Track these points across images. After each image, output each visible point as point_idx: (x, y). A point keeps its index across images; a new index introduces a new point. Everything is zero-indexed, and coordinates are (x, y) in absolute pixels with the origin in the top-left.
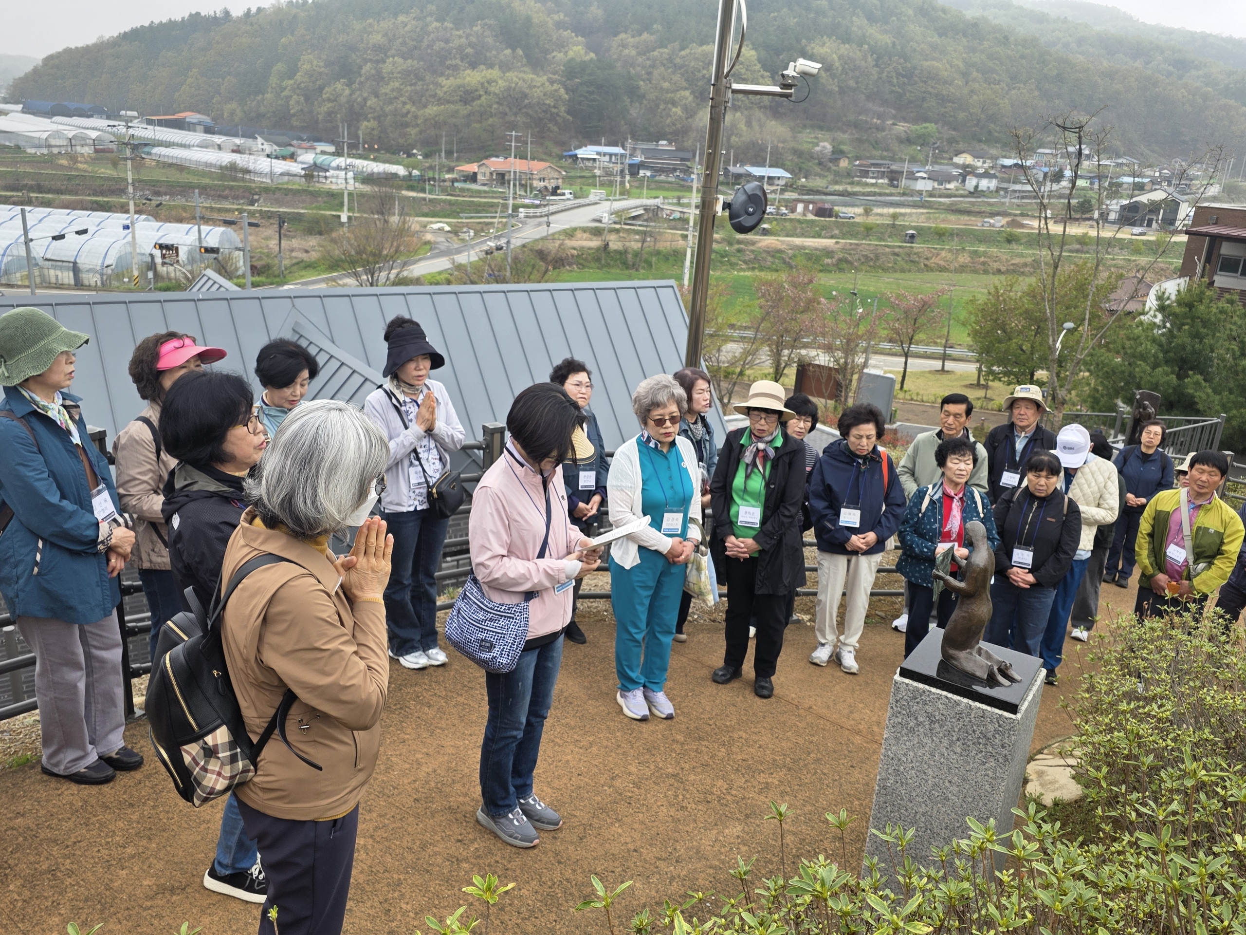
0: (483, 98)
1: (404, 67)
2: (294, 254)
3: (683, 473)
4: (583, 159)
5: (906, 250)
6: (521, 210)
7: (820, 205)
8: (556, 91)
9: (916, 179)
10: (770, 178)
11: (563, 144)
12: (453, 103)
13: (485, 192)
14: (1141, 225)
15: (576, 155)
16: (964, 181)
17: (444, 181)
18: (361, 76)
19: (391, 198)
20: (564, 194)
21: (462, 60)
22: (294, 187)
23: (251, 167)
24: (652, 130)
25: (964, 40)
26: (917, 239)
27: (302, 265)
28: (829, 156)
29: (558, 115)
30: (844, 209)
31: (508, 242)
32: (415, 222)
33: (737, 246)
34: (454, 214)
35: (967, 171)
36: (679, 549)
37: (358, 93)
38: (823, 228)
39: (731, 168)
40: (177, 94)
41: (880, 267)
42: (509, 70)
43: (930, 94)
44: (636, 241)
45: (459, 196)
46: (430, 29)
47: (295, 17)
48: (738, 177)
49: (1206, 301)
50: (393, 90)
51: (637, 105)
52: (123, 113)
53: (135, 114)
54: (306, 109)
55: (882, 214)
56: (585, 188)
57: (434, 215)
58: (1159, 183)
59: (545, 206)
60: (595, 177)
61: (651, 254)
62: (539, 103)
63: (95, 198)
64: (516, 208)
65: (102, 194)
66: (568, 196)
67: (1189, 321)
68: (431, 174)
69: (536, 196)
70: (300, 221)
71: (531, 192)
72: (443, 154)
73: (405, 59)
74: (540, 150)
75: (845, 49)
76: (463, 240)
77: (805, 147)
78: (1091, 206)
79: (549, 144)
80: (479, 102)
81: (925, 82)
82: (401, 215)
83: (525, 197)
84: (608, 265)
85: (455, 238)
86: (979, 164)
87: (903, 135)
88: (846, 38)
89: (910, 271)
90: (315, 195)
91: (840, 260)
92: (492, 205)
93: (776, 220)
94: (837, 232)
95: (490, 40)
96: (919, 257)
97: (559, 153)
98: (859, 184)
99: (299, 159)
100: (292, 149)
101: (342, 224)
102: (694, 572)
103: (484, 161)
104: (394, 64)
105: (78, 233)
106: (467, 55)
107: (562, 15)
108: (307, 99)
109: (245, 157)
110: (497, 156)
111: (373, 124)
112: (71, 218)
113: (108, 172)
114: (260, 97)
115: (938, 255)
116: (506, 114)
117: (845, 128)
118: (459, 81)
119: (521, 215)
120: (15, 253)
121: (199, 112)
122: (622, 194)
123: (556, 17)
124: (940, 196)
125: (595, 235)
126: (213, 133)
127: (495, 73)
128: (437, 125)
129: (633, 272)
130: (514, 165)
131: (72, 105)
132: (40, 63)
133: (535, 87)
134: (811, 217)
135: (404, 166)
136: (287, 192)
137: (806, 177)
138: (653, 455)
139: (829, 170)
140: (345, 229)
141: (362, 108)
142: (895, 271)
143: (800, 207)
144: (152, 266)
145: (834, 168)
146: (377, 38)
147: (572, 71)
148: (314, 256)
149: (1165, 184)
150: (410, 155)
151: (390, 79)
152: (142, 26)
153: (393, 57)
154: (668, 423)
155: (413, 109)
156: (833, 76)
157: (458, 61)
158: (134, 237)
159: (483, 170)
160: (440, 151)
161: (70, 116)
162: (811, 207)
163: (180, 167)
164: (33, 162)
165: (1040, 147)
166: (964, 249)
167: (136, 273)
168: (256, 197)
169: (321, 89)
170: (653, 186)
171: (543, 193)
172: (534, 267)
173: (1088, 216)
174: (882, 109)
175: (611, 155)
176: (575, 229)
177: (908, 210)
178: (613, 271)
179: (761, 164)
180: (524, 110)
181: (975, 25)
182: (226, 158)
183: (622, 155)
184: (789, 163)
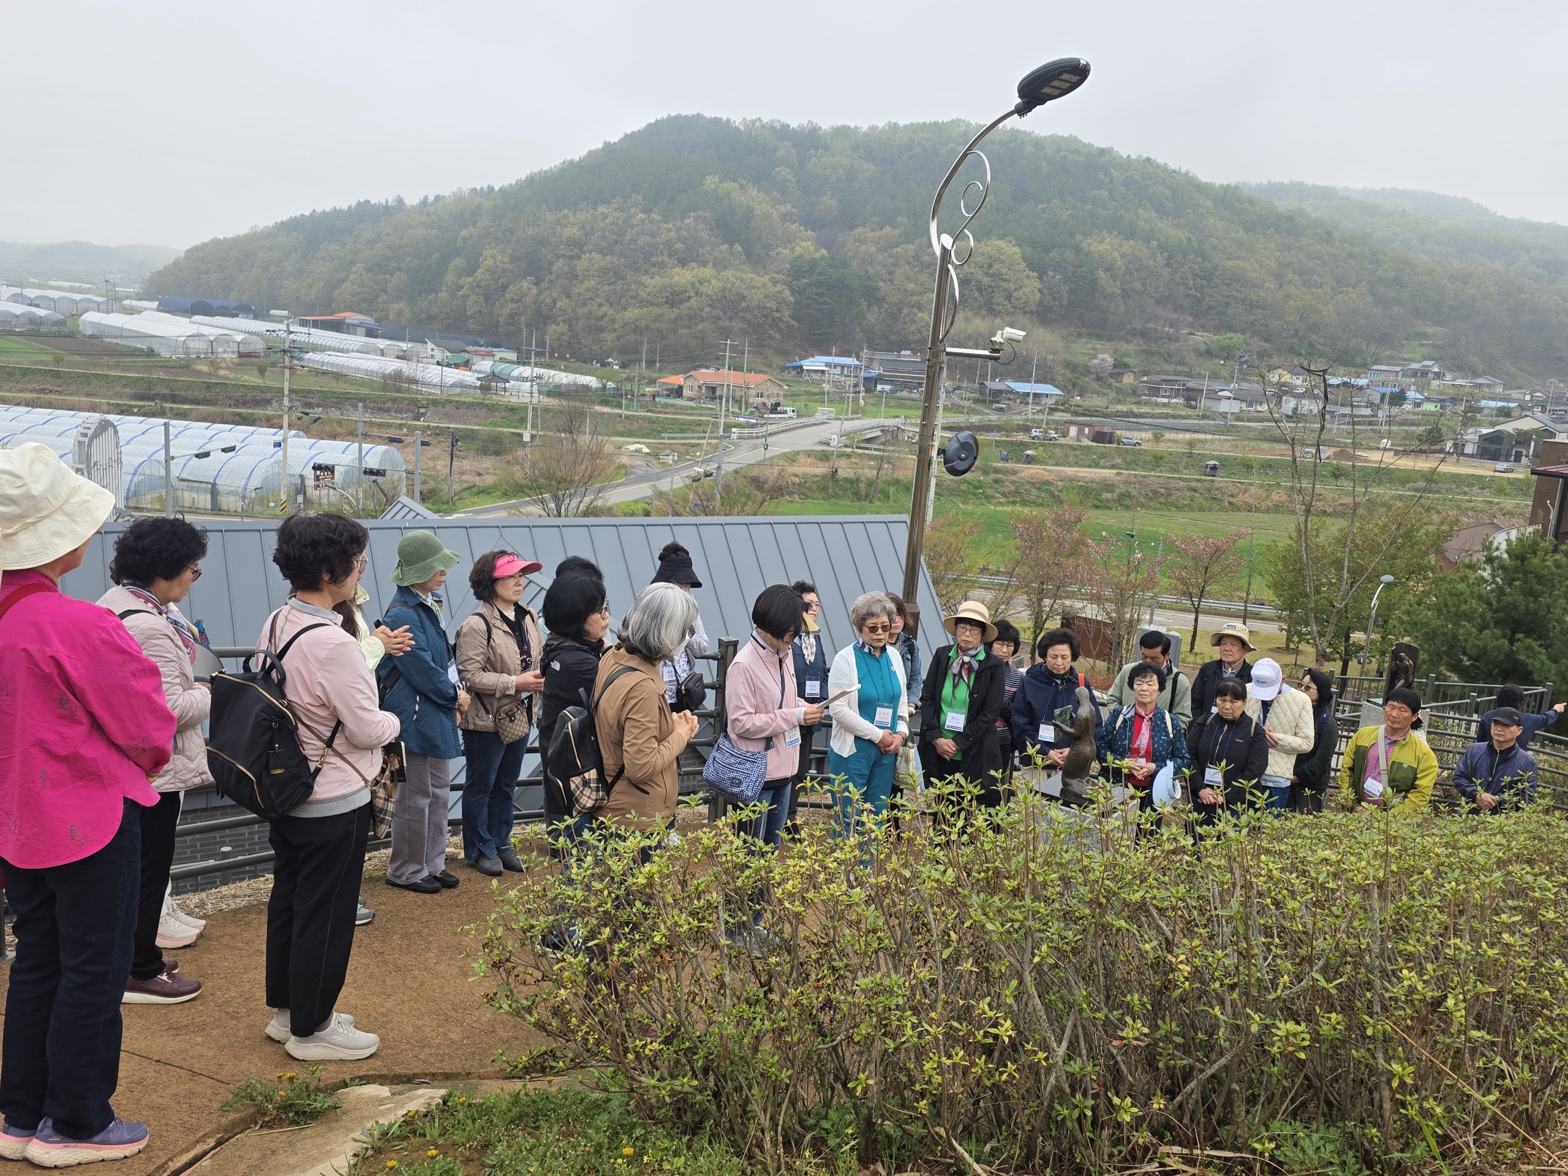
0: (693, 300)
1: (603, 264)
2: (464, 477)
3: (892, 674)
4: (809, 371)
5: (1206, 484)
6: (734, 430)
7: (1097, 429)
8: (779, 292)
9: (1219, 399)
10: (1035, 395)
11: (785, 354)
12: (657, 305)
13: (692, 408)
14: (1507, 460)
15: (801, 367)
16: (1279, 403)
17: (644, 395)
18: (551, 273)
19: (582, 414)
20: (785, 412)
21: (670, 256)
22: (467, 400)
23: (419, 375)
24: (893, 338)
25: (1277, 236)
26: (1220, 472)
27: (475, 490)
28: (1110, 370)
29: (781, 320)
30: (1128, 434)
31: (719, 468)
32: (610, 443)
33: (994, 476)
34: (656, 434)
35: (1283, 390)
36: (890, 739)
37: (547, 292)
38: (1103, 456)
39: (989, 384)
40: (337, 291)
41: (1172, 504)
42: (725, 268)
43: (1236, 299)
44: (871, 468)
45: (660, 412)
46: (634, 221)
47: (479, 206)
48: (997, 394)
49: (1540, 553)
50: (588, 289)
51: (876, 308)
52: (273, 312)
53: (285, 313)
54: (485, 311)
55: (1175, 441)
56: (810, 404)
57: (630, 434)
58: (1530, 409)
59: (762, 425)
60: (823, 393)
61: (889, 483)
62: (758, 307)
63: (238, 410)
64: (728, 428)
65: (245, 404)
66: (791, 414)
67: (1521, 576)
68: (628, 386)
69: (752, 413)
70: (473, 439)
71: (746, 409)
72: (644, 364)
73: (604, 255)
74: (759, 360)
75: (1129, 246)
76: (664, 464)
77: (1079, 359)
78: (1441, 435)
79: (769, 353)
80: (688, 304)
81: (1229, 285)
82: (593, 433)
83: (738, 415)
84: (836, 496)
85: (655, 462)
86: (1299, 382)
87: (1202, 347)
88: (1131, 233)
89: (1210, 510)
90: (492, 408)
91: (1123, 495)
92: (699, 424)
93: (1043, 445)
94: (1119, 461)
95: (704, 234)
96: (1223, 494)
97: (781, 363)
98: (1146, 403)
99: (474, 367)
100: (467, 356)
101: (524, 445)
102: (903, 764)
103: (692, 373)
104: (591, 261)
105: (224, 450)
106: (676, 252)
107: (789, 207)
108: (487, 298)
109: (413, 365)
110: (707, 367)
111: (563, 328)
112: (210, 433)
113: (253, 379)
114: (434, 295)
115: (1246, 491)
116: (720, 319)
117: (1129, 337)
118: (665, 281)
119: (734, 436)
120: (147, 471)
121: (361, 312)
122: (854, 412)
123: (782, 209)
124: (1249, 420)
125: (821, 460)
126: (376, 337)
127: (708, 272)
128: (637, 330)
129: (866, 504)
130: (726, 378)
131: (215, 303)
132: (183, 255)
133: (754, 287)
134: (1086, 442)
135: (597, 377)
136: (459, 405)
137: (1081, 395)
138: (867, 658)
139: (1110, 386)
140: (528, 450)
141: (551, 309)
142: (1193, 510)
143: (1073, 431)
144: (301, 489)
145: (1117, 384)
146: (572, 232)
147: (799, 270)
148: (489, 480)
149: (1537, 410)
150: (604, 364)
151: (585, 277)
152: (302, 215)
153: (590, 252)
154: (880, 631)
155: (611, 311)
156: (1114, 278)
157: (666, 258)
158: (285, 456)
159: (690, 382)
160: (640, 361)
161: (213, 315)
162: (1087, 430)
163: (338, 376)
164: (166, 367)
165: (1375, 363)
166: (1278, 484)
167: (284, 497)
168: (422, 410)
169: (504, 288)
170: (893, 403)
171: (760, 410)
172: (748, 497)
173: (1438, 447)
174: (1175, 316)
175: (843, 367)
176: (797, 453)
177: (1209, 437)
178: (842, 502)
179: (1025, 378)
180: (741, 314)
181: (1290, 219)
182: (391, 365)
183: (856, 367)
184: (1060, 378)
